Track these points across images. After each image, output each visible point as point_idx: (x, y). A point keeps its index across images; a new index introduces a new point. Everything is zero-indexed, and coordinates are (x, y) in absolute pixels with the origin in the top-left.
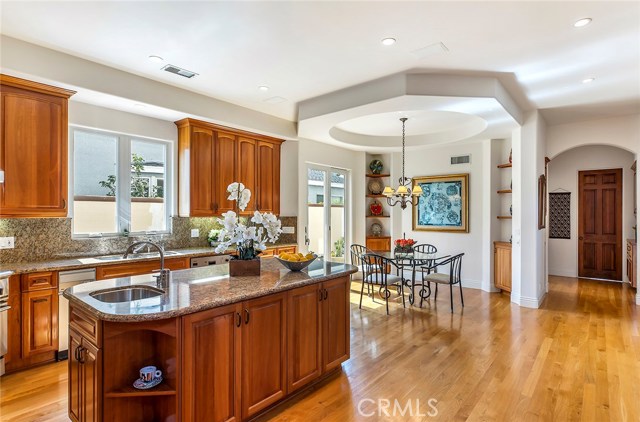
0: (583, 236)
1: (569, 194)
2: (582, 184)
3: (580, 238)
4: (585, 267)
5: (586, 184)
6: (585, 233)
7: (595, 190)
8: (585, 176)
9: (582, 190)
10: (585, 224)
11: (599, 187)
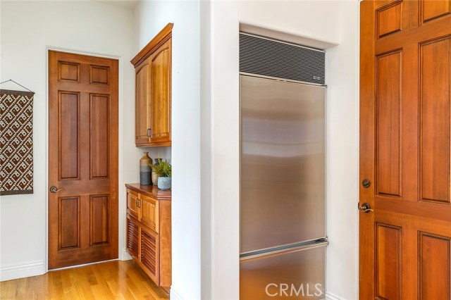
0: (56, 184)
1: (31, 95)
2: (54, 78)
3: (52, 190)
4: (61, 247)
5: (61, 80)
6: (61, 178)
7: (77, 94)
8: (61, 62)
9: (55, 90)
10: (60, 159)
11: (84, 89)
